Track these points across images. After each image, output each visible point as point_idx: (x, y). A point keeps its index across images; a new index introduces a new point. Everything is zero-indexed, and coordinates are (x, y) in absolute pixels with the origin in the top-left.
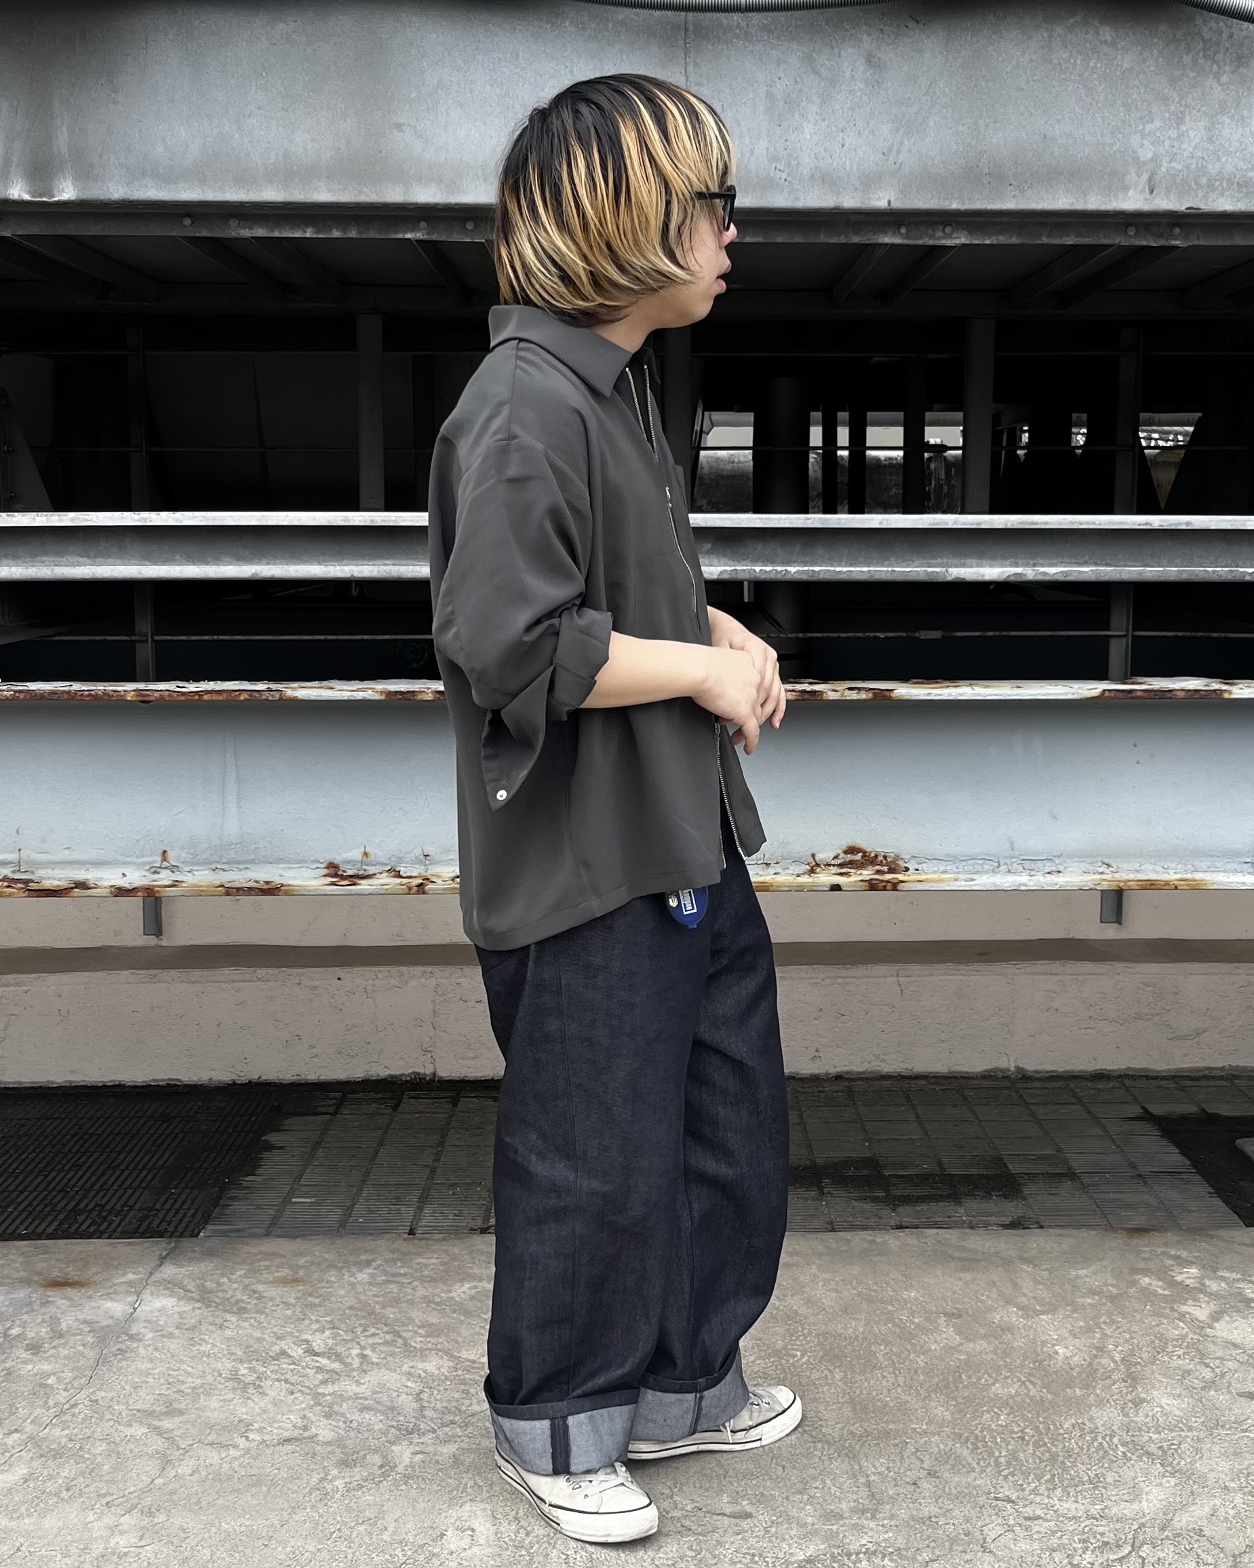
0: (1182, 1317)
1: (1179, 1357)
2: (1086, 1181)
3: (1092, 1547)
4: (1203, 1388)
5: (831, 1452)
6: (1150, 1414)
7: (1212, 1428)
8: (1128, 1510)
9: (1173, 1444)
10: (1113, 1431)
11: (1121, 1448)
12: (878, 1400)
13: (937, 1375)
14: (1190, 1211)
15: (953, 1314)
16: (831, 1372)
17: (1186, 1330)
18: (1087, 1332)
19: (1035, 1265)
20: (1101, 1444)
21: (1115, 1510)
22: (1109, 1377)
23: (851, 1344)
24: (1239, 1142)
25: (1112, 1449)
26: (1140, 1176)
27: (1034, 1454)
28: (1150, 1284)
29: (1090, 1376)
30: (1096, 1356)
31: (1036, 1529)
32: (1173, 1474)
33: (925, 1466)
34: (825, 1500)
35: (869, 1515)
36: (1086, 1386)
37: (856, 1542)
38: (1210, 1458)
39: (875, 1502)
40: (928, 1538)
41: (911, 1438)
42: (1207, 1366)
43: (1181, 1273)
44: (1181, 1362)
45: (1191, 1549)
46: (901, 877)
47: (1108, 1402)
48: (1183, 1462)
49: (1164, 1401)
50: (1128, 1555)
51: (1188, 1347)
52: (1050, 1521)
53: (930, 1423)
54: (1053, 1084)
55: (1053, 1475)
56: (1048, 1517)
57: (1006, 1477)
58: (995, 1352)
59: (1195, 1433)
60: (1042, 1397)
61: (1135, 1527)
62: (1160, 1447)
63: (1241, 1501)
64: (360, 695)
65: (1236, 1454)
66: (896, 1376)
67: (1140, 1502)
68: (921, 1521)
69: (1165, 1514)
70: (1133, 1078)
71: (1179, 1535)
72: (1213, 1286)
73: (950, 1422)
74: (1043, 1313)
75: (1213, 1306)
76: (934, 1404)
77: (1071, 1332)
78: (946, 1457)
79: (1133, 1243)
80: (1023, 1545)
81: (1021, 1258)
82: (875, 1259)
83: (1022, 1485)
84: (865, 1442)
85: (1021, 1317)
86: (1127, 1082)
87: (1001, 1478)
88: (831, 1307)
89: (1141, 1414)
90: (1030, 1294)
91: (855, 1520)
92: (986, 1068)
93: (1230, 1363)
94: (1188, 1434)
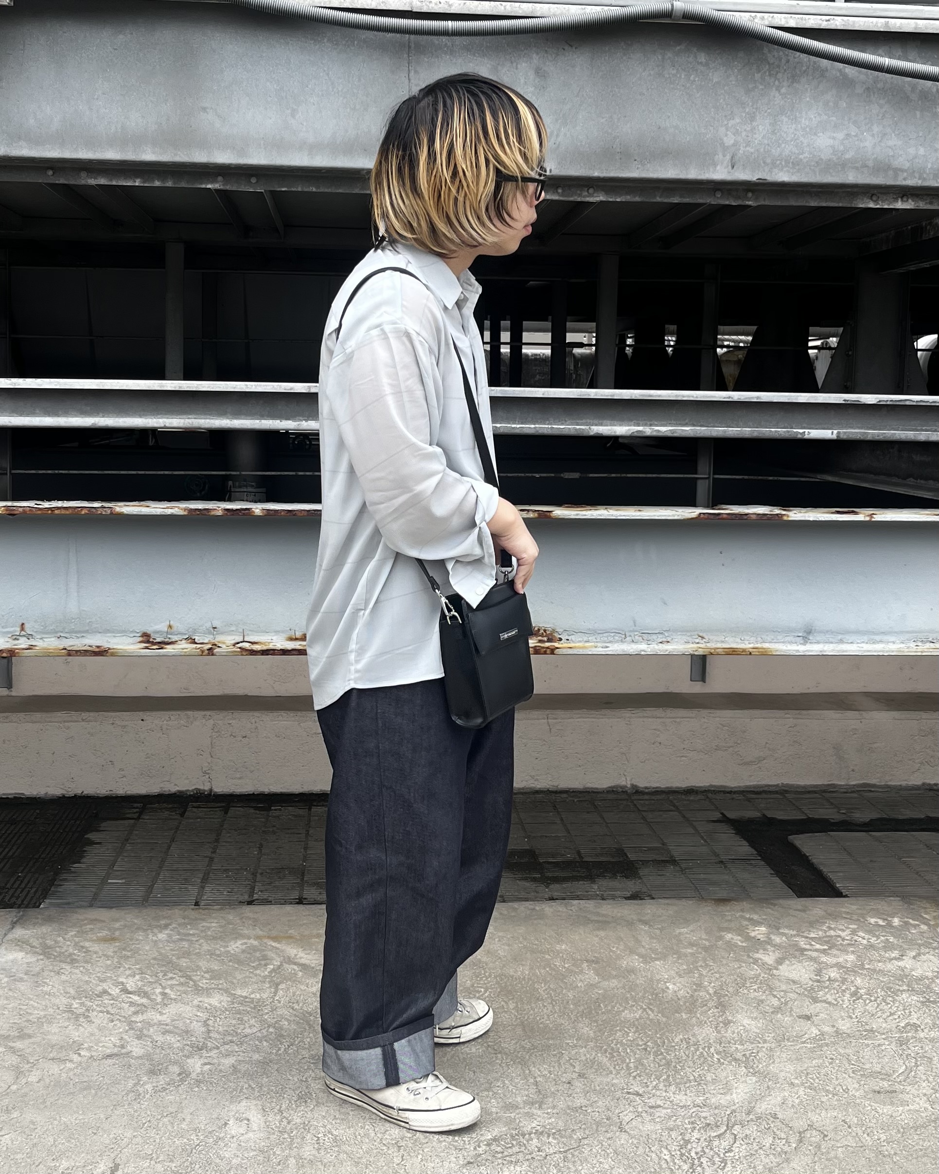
0: (756, 961)
1: (755, 990)
2: (683, 866)
3: (698, 1128)
4: (772, 1013)
5: (508, 1061)
6: (736, 1031)
7: (780, 1041)
8: (724, 1100)
9: (753, 1053)
10: (710, 1043)
11: (716, 1056)
12: (541, 1023)
13: (583, 1005)
14: (758, 887)
15: (593, 961)
16: (506, 1003)
17: (759, 971)
18: (689, 973)
19: (650, 926)
20: (702, 1053)
21: (713, 1100)
22: (706, 1005)
23: (520, 983)
24: (790, 837)
25: (710, 1057)
26: (722, 862)
27: (654, 1060)
28: (732, 938)
29: (692, 1005)
30: (695, 990)
31: (658, 1114)
32: (754, 1074)
33: (576, 1070)
34: (505, 1096)
35: (537, 1105)
36: (690, 1012)
37: (528, 1126)
38: (780, 1063)
39: (541, 1096)
40: (580, 1122)
41: (565, 1050)
42: (775, 996)
43: (754, 931)
44: (756, 994)
45: (769, 1128)
46: (556, 645)
47: (705, 1022)
48: (761, 1066)
49: (746, 1022)
50: (724, 1133)
51: (761, 983)
52: (667, 1109)
53: (578, 1040)
54: (659, 797)
55: (669, 1076)
56: (666, 1106)
57: (635, 1077)
58: (624, 987)
59: (769, 1045)
60: (658, 1020)
61: (728, 1113)
62: (744, 1055)
63: (803, 1093)
64: (169, 512)
65: (797, 1059)
66: (553, 1006)
67: (732, 1094)
68: (575, 1110)
69: (749, 1103)
70: (714, 792)
71: (760, 1118)
72: (777, 939)
73: (594, 1038)
74: (657, 959)
75: (777, 954)
76: (581, 1025)
77: (677, 973)
78: (592, 1063)
79: (719, 910)
80: (649, 1127)
81: (640, 921)
82: (535, 922)
83: (646, 1083)
84: (533, 1053)
85: (642, 962)
86: (710, 795)
87: (631, 1078)
88: (505, 956)
89: (729, 1032)
90: (647, 946)
91: (527, 1110)
92: (610, 785)
93: (791, 995)
94: (765, 1045)
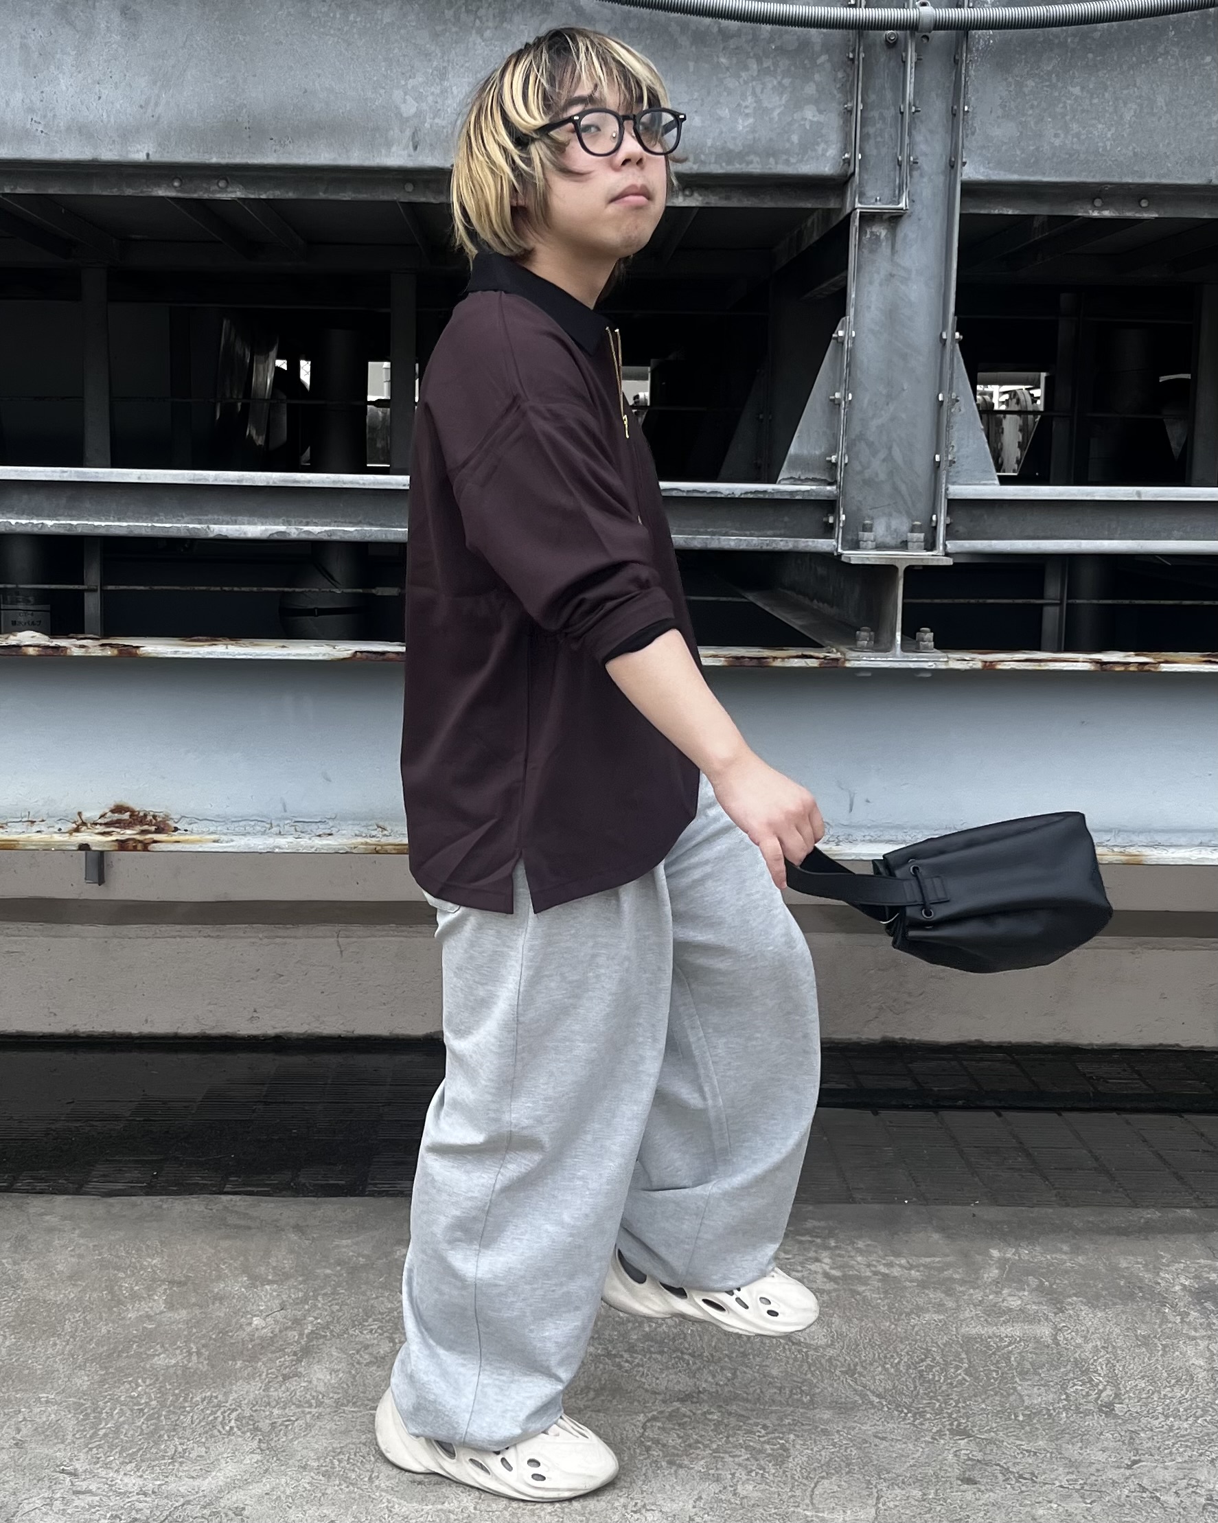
1: (371, 1331)
4: (367, 1363)
6: (293, 1388)
7: (344, 1403)
8: (185, 1486)
9: (289, 1421)
10: (240, 1405)
11: (233, 1423)
20: (216, 1418)
21: (173, 1486)
22: (283, 1350)
25: (223, 1424)
27: (140, 1427)
29: (265, 1348)
30: (286, 1329)
31: (77, 1503)
32: (263, 1451)
36: (252, 1359)
38: (313, 1437)
42: (392, 1339)
44: (368, 1335)
47: (260, 1375)
48: (284, 1439)
49: (319, 1375)
51: (388, 1321)
52: (98, 1495)
53: (61, 1392)
55: (140, 1449)
56: (99, 1492)
57: (91, 1449)
58: (189, 1321)
59: (321, 1410)
60: (197, 1369)
61: (177, 1504)
62: (274, 1423)
63: (311, 1478)
65: (344, 1432)
67: (205, 1479)
69: (220, 1491)
73: (83, 1392)
74: (270, 1282)
76: (81, 1373)
77: (283, 1303)
81: (297, 1227)
83: (100, 1458)
87: (86, 1450)
89: (283, 1389)
94: (314, 1410)
